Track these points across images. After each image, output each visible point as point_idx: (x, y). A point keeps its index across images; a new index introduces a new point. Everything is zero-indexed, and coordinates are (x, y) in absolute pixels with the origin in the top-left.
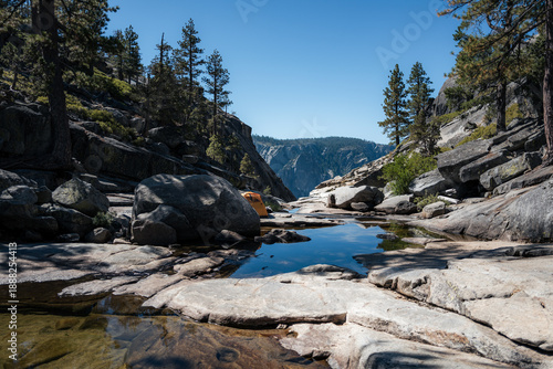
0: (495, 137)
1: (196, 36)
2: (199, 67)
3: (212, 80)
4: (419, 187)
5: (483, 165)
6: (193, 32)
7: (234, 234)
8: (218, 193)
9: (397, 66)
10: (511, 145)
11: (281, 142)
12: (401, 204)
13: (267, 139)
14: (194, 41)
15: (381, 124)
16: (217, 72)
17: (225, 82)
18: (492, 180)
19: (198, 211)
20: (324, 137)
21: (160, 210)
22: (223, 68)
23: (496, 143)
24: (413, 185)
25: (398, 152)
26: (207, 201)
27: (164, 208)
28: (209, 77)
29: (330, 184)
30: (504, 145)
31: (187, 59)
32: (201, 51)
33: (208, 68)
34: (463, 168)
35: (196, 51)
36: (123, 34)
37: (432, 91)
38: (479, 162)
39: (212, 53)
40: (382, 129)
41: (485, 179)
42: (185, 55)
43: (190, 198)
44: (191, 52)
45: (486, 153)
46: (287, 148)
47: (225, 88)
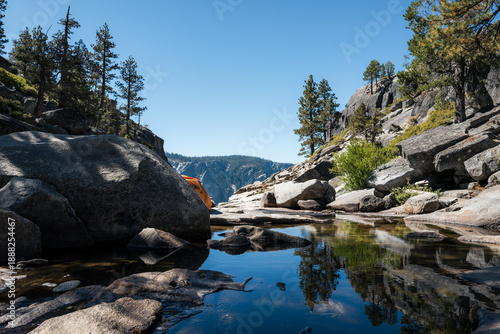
0: (473, 119)
1: (110, 40)
2: (112, 72)
3: (126, 85)
4: (382, 179)
5: (464, 151)
6: (107, 36)
7: (167, 236)
8: (136, 163)
9: (311, 76)
10: (496, 126)
11: (189, 159)
12: (366, 199)
13: (176, 156)
14: (108, 45)
15: (297, 132)
16: (131, 76)
17: (139, 88)
18: (485, 166)
19: (95, 193)
20: (228, 155)
21: (12, 188)
22: (138, 74)
23: (475, 125)
24: (374, 178)
25: (319, 157)
26: (113, 175)
27: (19, 184)
28: (122, 81)
29: (250, 189)
30: (485, 127)
31: (101, 63)
32: (115, 56)
33: (123, 73)
34: (440, 154)
35: (110, 55)
36: (31, 33)
37: (338, 106)
38: (459, 146)
39: (127, 59)
40: (298, 136)
41: (473, 166)
42: (99, 59)
43: (80, 168)
44: (105, 56)
45: (465, 137)
46: (196, 165)
47: (140, 94)
